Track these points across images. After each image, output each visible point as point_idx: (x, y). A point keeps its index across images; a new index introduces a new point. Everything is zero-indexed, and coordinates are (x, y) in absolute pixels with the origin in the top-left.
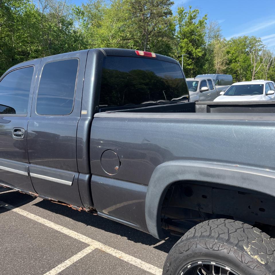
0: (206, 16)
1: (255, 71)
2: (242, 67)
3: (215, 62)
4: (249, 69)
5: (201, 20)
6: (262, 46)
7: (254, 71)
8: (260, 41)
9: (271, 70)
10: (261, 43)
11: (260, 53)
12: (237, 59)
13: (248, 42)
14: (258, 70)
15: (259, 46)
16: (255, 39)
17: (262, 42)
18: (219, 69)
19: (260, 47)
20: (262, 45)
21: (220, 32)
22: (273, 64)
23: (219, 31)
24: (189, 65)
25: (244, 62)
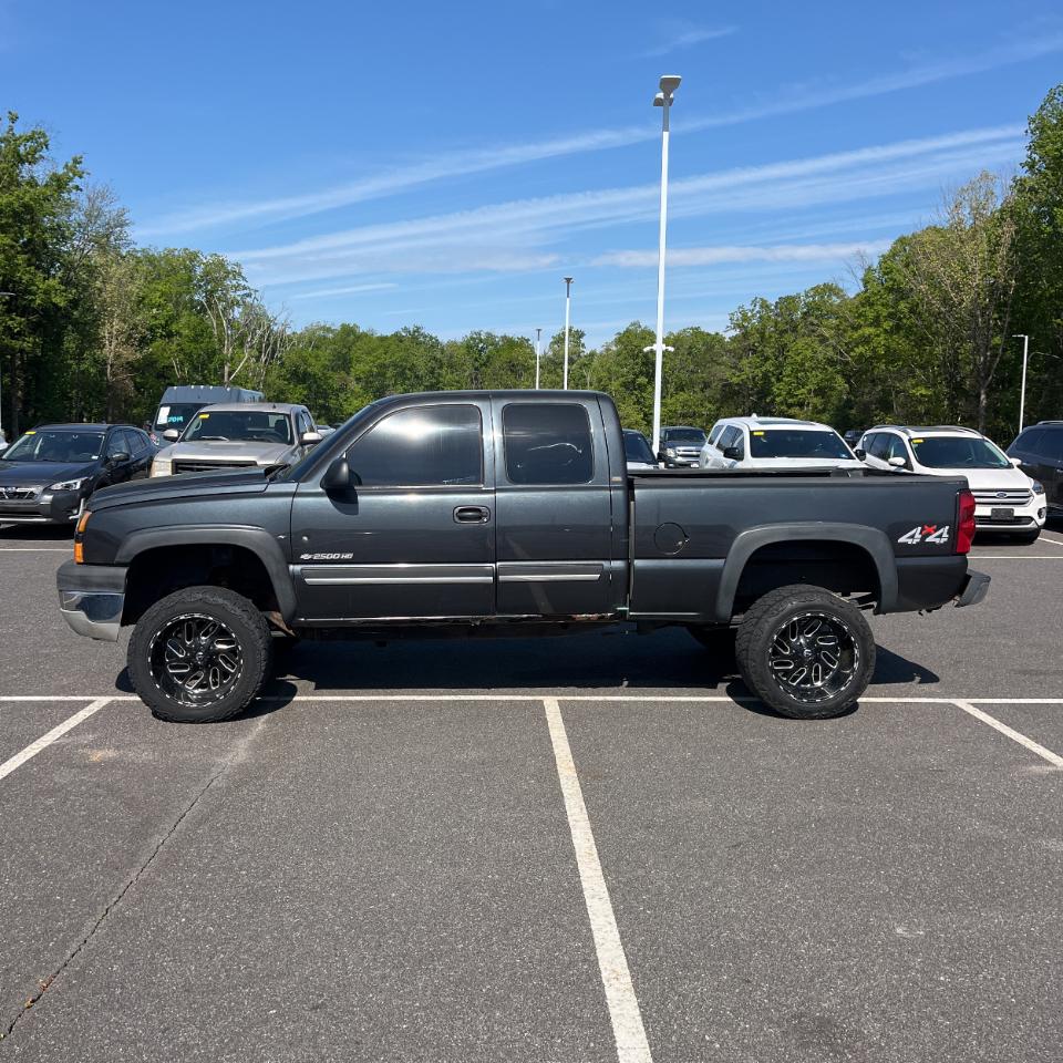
0: (76, 161)
1: (230, 374)
2: (190, 355)
3: (104, 332)
4: (212, 366)
5: (61, 171)
6: (247, 291)
7: (226, 374)
8: (240, 274)
9: (274, 373)
10: (243, 283)
11: (237, 312)
12: (174, 328)
13: (199, 271)
14: (240, 372)
15: (237, 288)
16: (223, 265)
17: (244, 279)
18: (118, 356)
19: (238, 293)
20: (245, 288)
21: (126, 228)
22: (278, 354)
23: (122, 226)
24: (14, 336)
25: (195, 340)
